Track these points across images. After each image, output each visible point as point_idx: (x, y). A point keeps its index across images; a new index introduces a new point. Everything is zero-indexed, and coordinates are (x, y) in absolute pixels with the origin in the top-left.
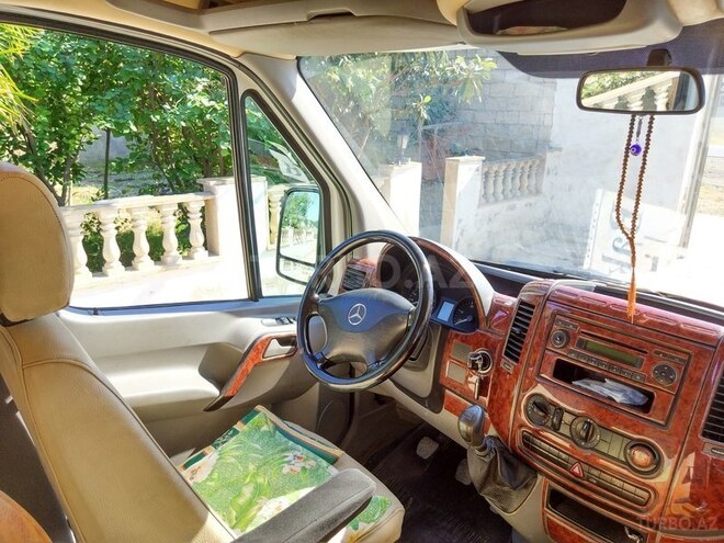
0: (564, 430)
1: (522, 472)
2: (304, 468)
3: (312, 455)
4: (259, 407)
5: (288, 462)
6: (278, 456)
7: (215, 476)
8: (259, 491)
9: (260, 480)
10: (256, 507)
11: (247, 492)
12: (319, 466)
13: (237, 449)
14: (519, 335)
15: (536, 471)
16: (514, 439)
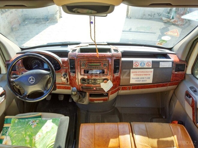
0: (90, 83)
1: (83, 94)
2: (37, 123)
3: (35, 119)
4: (6, 117)
5: (32, 125)
6: (28, 125)
7: (14, 141)
8: (30, 136)
9: (28, 133)
10: (34, 140)
11: (28, 138)
12: (39, 120)
13: (14, 131)
14: (73, 67)
15: (86, 92)
16: (80, 89)
